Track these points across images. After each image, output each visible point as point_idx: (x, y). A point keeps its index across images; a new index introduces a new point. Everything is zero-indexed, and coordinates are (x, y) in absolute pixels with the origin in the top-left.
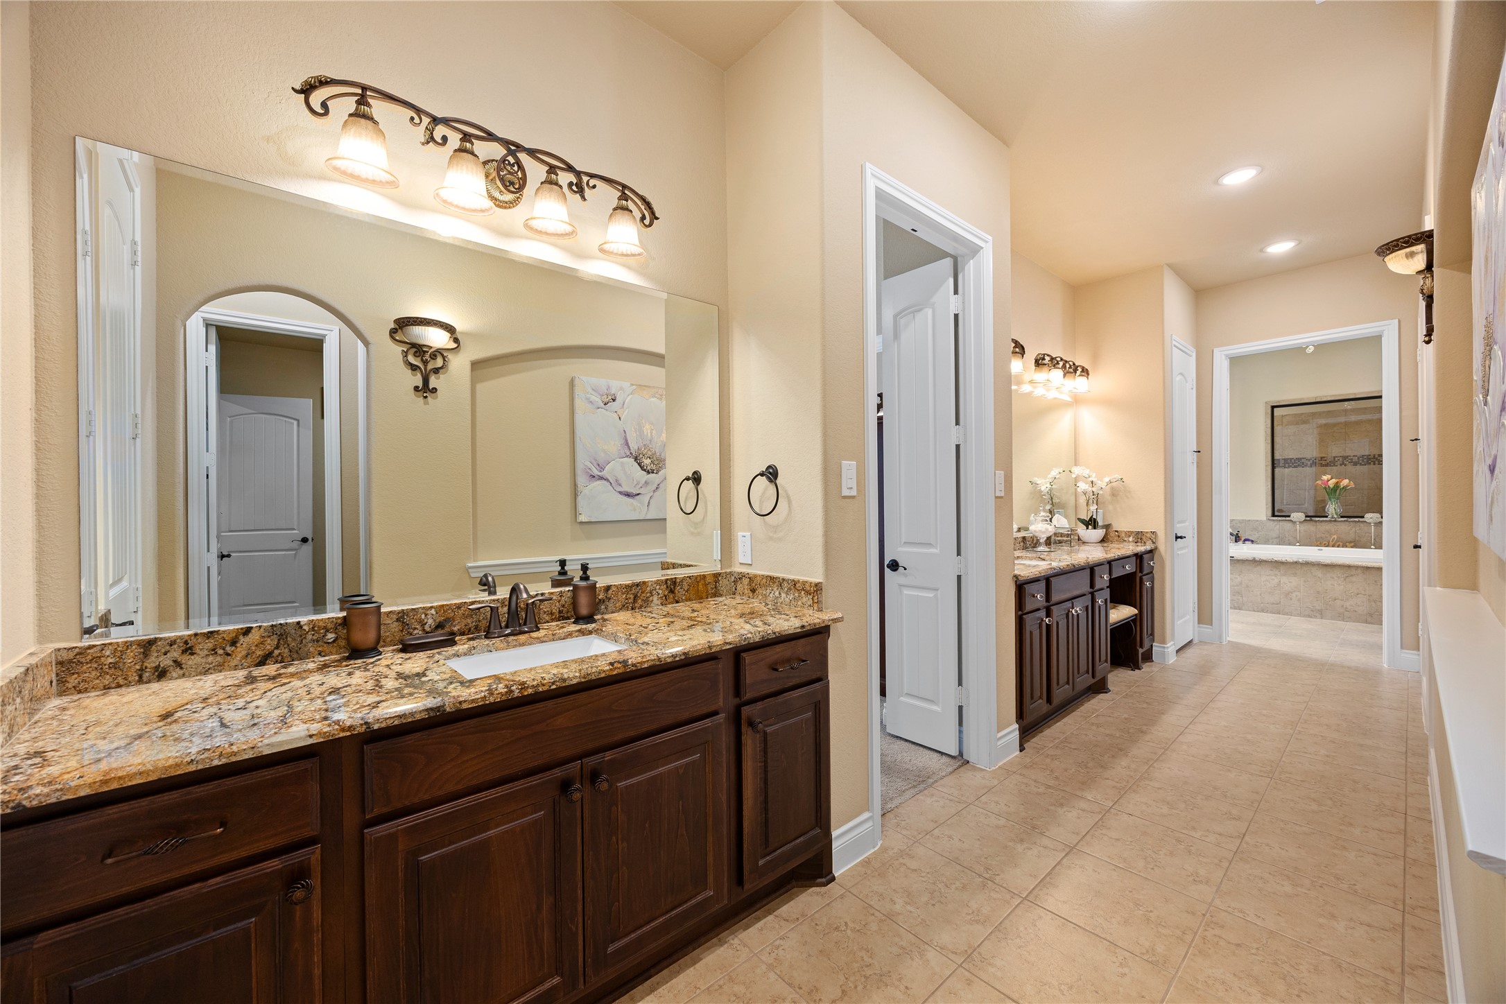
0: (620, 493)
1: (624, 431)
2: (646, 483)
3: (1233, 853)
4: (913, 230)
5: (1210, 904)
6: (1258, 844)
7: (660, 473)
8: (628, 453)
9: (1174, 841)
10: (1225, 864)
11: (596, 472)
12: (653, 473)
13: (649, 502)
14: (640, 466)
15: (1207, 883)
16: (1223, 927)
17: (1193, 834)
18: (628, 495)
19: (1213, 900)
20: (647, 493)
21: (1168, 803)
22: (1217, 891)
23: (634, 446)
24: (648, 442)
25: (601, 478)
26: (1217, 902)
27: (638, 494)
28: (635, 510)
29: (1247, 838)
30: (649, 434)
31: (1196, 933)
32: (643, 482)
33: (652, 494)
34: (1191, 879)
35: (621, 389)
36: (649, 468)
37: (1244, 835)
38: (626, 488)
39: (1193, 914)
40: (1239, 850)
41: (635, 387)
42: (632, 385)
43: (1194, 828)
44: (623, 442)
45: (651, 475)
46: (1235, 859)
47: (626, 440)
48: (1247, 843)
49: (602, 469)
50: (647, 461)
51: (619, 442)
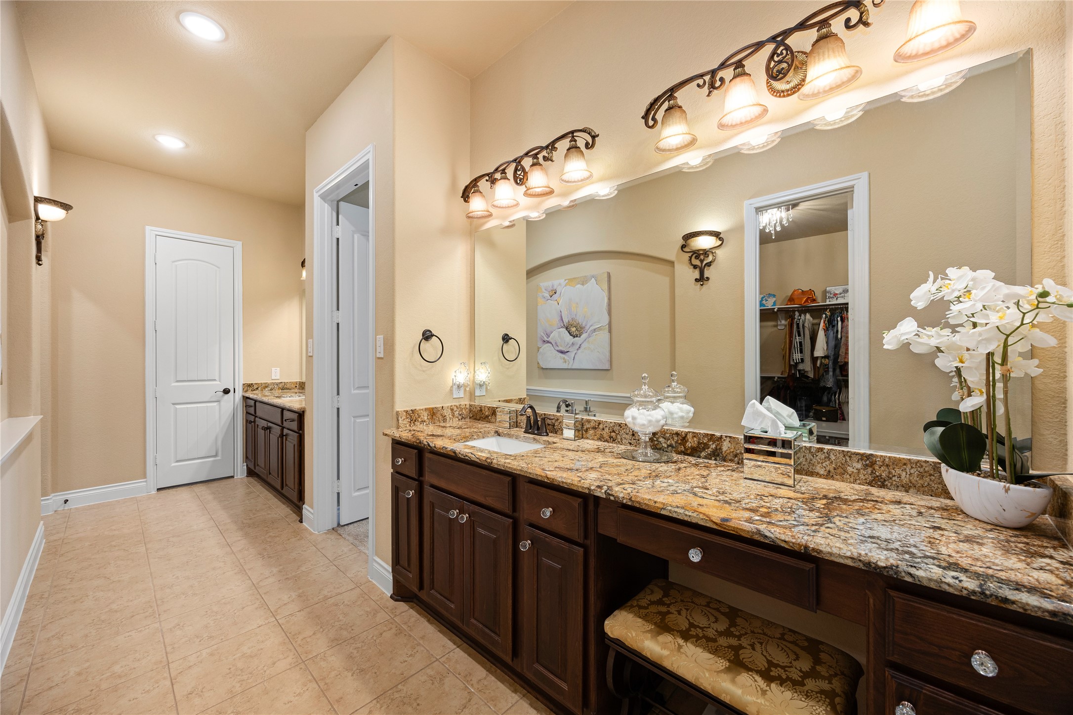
0: (558, 351)
1: (561, 311)
2: (573, 344)
3: (170, 661)
4: (356, 185)
5: (160, 622)
6: (157, 685)
7: (582, 337)
8: (562, 325)
9: (213, 635)
10: (169, 649)
11: (546, 339)
12: (577, 337)
13: (574, 357)
14: (569, 333)
15: (171, 629)
16: (146, 617)
17: (208, 651)
18: (562, 352)
19: (160, 625)
20: (573, 350)
21: (251, 657)
22: (162, 630)
23: (566, 320)
24: (574, 316)
25: (548, 342)
26: (157, 625)
27: (568, 352)
28: (565, 362)
29: (168, 683)
30: (575, 311)
31: (157, 606)
32: (571, 343)
33: (576, 351)
34: (181, 624)
35: (560, 284)
36: (574, 334)
37: (172, 685)
38: (560, 348)
39: (165, 611)
40: (167, 667)
41: (567, 281)
42: (565, 280)
43: (212, 654)
44: (560, 318)
45: (576, 338)
46: (165, 658)
47: (562, 317)
48: (164, 678)
49: (548, 336)
50: (573, 329)
51: (557, 319)
